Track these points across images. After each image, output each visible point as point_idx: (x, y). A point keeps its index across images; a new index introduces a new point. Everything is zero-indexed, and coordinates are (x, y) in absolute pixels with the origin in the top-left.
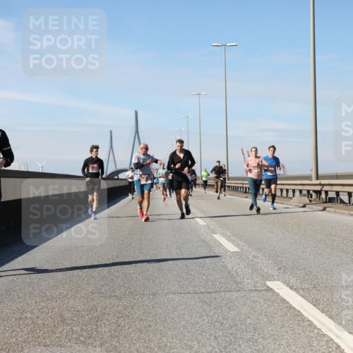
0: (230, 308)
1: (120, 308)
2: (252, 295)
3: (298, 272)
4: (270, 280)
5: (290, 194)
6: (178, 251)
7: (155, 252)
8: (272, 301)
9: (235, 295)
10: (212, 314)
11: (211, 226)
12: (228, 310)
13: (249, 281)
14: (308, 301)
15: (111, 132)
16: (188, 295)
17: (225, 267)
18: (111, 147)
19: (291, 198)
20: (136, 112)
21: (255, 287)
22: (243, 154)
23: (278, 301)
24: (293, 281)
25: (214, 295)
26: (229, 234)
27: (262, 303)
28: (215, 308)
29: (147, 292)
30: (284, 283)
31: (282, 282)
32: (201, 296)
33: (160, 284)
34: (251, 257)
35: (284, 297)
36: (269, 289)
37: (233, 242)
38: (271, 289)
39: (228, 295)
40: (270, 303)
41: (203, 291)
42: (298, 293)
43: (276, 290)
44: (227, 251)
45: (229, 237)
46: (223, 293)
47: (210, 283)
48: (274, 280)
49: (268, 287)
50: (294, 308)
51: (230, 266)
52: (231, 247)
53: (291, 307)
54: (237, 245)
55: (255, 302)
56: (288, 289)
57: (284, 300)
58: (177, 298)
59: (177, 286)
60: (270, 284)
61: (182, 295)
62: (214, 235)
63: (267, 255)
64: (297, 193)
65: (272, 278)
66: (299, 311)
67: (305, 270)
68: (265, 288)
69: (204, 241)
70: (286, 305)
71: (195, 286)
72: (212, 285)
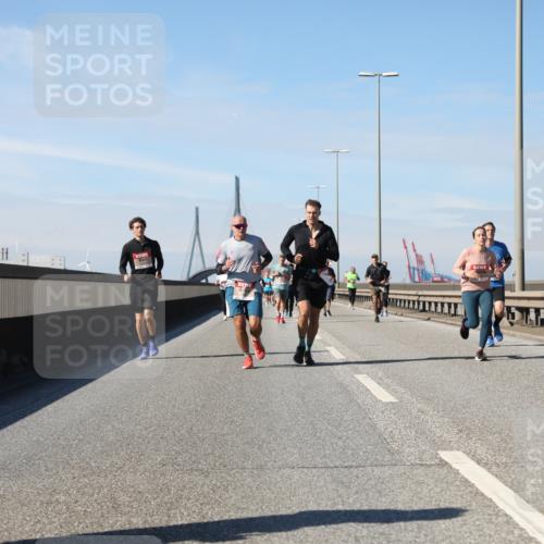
0: (380, 492)
1: (206, 489)
2: (415, 472)
3: (490, 438)
4: (445, 449)
6: (299, 400)
8: (447, 482)
9: (388, 471)
10: (351, 501)
12: (377, 495)
13: (412, 450)
14: (505, 483)
15: (197, 209)
16: (314, 470)
17: (374, 427)
18: (197, 233)
20: (237, 179)
21: (421, 459)
22: (406, 247)
23: (458, 483)
24: (481, 451)
25: (355, 471)
26: (380, 374)
27: (432, 485)
28: (357, 493)
29: (248, 464)
30: (468, 454)
31: (464, 452)
32: (335, 471)
33: (270, 452)
34: (414, 412)
35: (466, 476)
36: (443, 464)
37: (387, 387)
38: (446, 463)
39: (377, 471)
40: (445, 485)
41: (337, 464)
42: (489, 470)
43: (454, 466)
44: (377, 401)
45: (380, 379)
46: (369, 469)
47: (350, 452)
48: (452, 449)
49: (442, 460)
50: (482, 494)
51: (381, 425)
52: (384, 396)
53: (478, 493)
54: (393, 392)
55: (420, 483)
56: (473, 464)
57: (466, 480)
58: (296, 474)
59: (297, 456)
60: (445, 455)
61: (305, 470)
62: (356, 376)
63: (441, 409)
65: (448, 447)
66: (491, 500)
67: (500, 433)
68: (437, 461)
69: (340, 384)
70: (470, 489)
71: (325, 456)
72: (352, 454)
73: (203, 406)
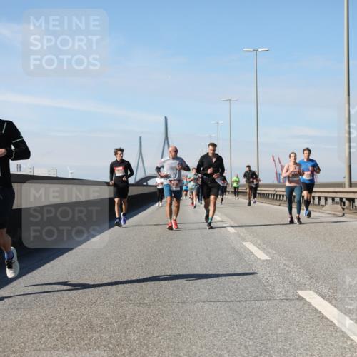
0: (260, 317)
1: (149, 316)
2: (283, 304)
3: (331, 282)
4: (302, 290)
5: (323, 201)
6: (207, 259)
7: (184, 260)
8: (303, 311)
9: (265, 304)
10: (242, 323)
11: (242, 234)
12: (259, 319)
13: (280, 290)
15: (140, 138)
16: (218, 303)
18: (141, 153)
19: (323, 206)
20: (166, 118)
21: (286, 296)
22: (274, 160)
23: (310, 311)
24: (325, 290)
25: (244, 304)
26: (259, 242)
27: (294, 313)
28: (246, 317)
29: (176, 300)
30: (316, 292)
31: (314, 291)
32: (231, 304)
33: (190, 292)
34: (282, 266)
35: (315, 306)
36: (301, 299)
37: (264, 250)
38: (303, 298)
39: (258, 304)
40: (302, 312)
41: (233, 299)
42: (330, 302)
43: (307, 300)
44: (257, 259)
45: (259, 245)
46: (253, 302)
47: (240, 292)
48: (306, 289)
49: (300, 296)
50: (327, 318)
52: (262, 256)
53: (323, 317)
54: (268, 253)
55: (286, 311)
56: (320, 299)
57: (316, 310)
58: (206, 306)
59: (207, 294)
60: (302, 293)
61: (212, 303)
62: (244, 243)
63: (298, 263)
64: (330, 201)
65: (303, 288)
66: (332, 322)
67: (337, 279)
68: (297, 297)
69: (233, 249)
70: (318, 315)
71: (225, 294)
72: (242, 293)
73: (146, 263)
